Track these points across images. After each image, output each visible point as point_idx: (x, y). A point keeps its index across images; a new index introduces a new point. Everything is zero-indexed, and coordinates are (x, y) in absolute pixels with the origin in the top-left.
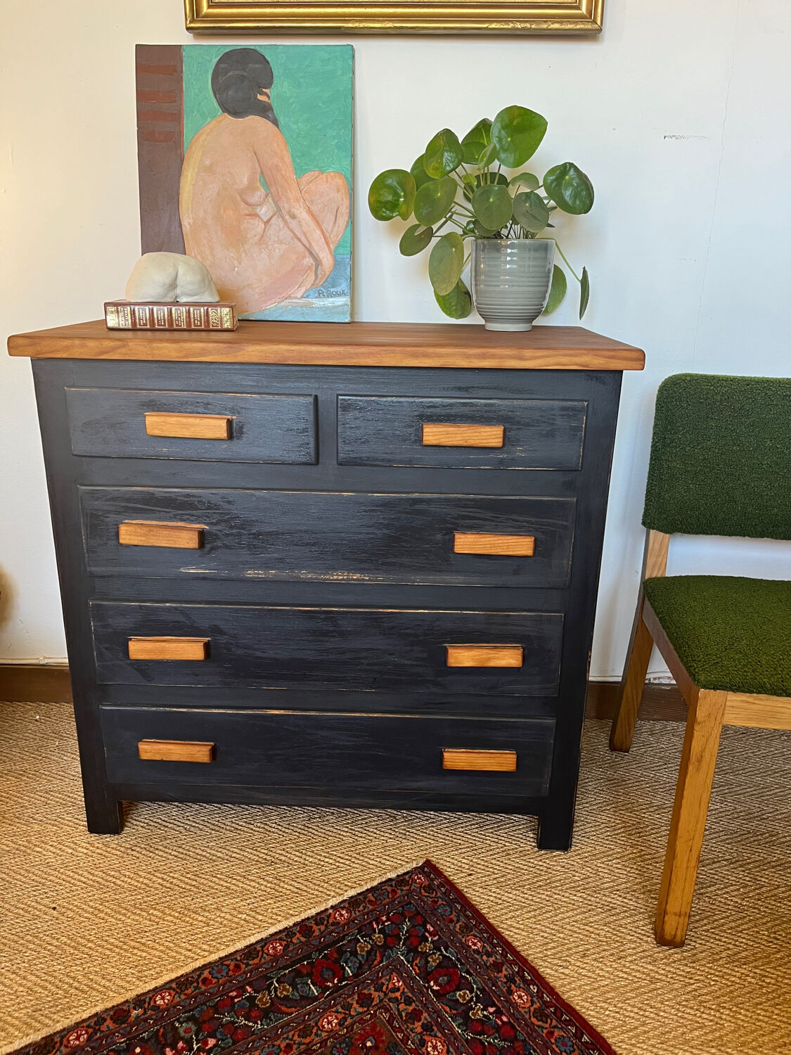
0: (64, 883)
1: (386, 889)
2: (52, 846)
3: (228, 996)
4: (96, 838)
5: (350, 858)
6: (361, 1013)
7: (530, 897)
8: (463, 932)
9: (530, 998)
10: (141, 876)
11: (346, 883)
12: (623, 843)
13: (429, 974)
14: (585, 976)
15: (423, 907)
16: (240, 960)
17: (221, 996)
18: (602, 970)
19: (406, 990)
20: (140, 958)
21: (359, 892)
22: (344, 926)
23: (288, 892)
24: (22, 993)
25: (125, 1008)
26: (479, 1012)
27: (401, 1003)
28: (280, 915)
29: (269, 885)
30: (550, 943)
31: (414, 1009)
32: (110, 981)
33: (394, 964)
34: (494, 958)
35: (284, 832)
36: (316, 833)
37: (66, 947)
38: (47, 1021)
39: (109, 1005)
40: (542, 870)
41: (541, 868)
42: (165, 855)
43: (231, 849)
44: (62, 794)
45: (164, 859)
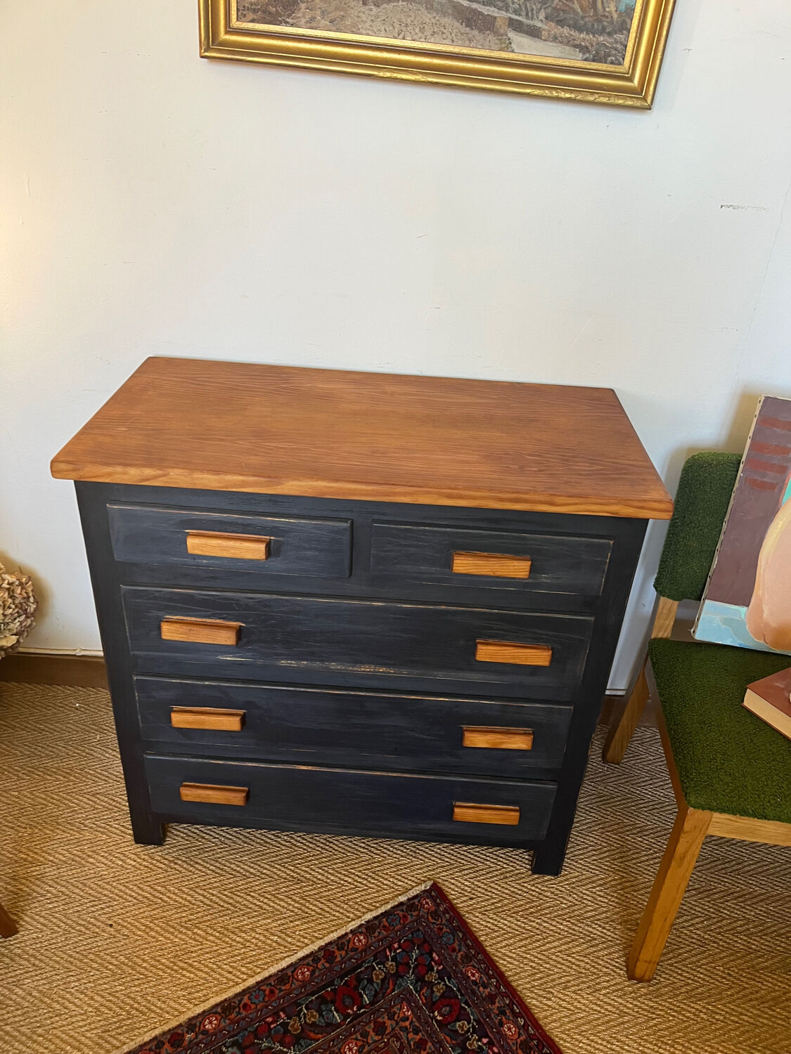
0: (117, 898)
1: (398, 914)
2: (103, 856)
3: (265, 1022)
4: (142, 849)
5: (366, 877)
6: (376, 1041)
7: (523, 925)
8: (463, 962)
9: (517, 1030)
10: (183, 892)
11: (363, 904)
12: (606, 868)
13: (434, 1003)
14: (564, 1008)
15: (430, 935)
16: (274, 986)
17: (259, 1022)
18: (579, 1002)
19: (414, 1020)
20: (188, 980)
21: (374, 915)
22: (361, 952)
23: (313, 913)
24: (91, 1014)
25: (180, 1031)
26: (475, 1042)
27: (410, 1032)
28: (306, 938)
29: (296, 905)
30: (537, 973)
31: (421, 1039)
32: (164, 1002)
33: (404, 993)
34: (489, 990)
35: (308, 846)
36: (336, 848)
37: (125, 967)
38: (115, 1042)
39: (166, 1028)
40: (534, 896)
41: (534, 893)
42: (204, 870)
43: (262, 865)
44: (107, 797)
45: (203, 874)
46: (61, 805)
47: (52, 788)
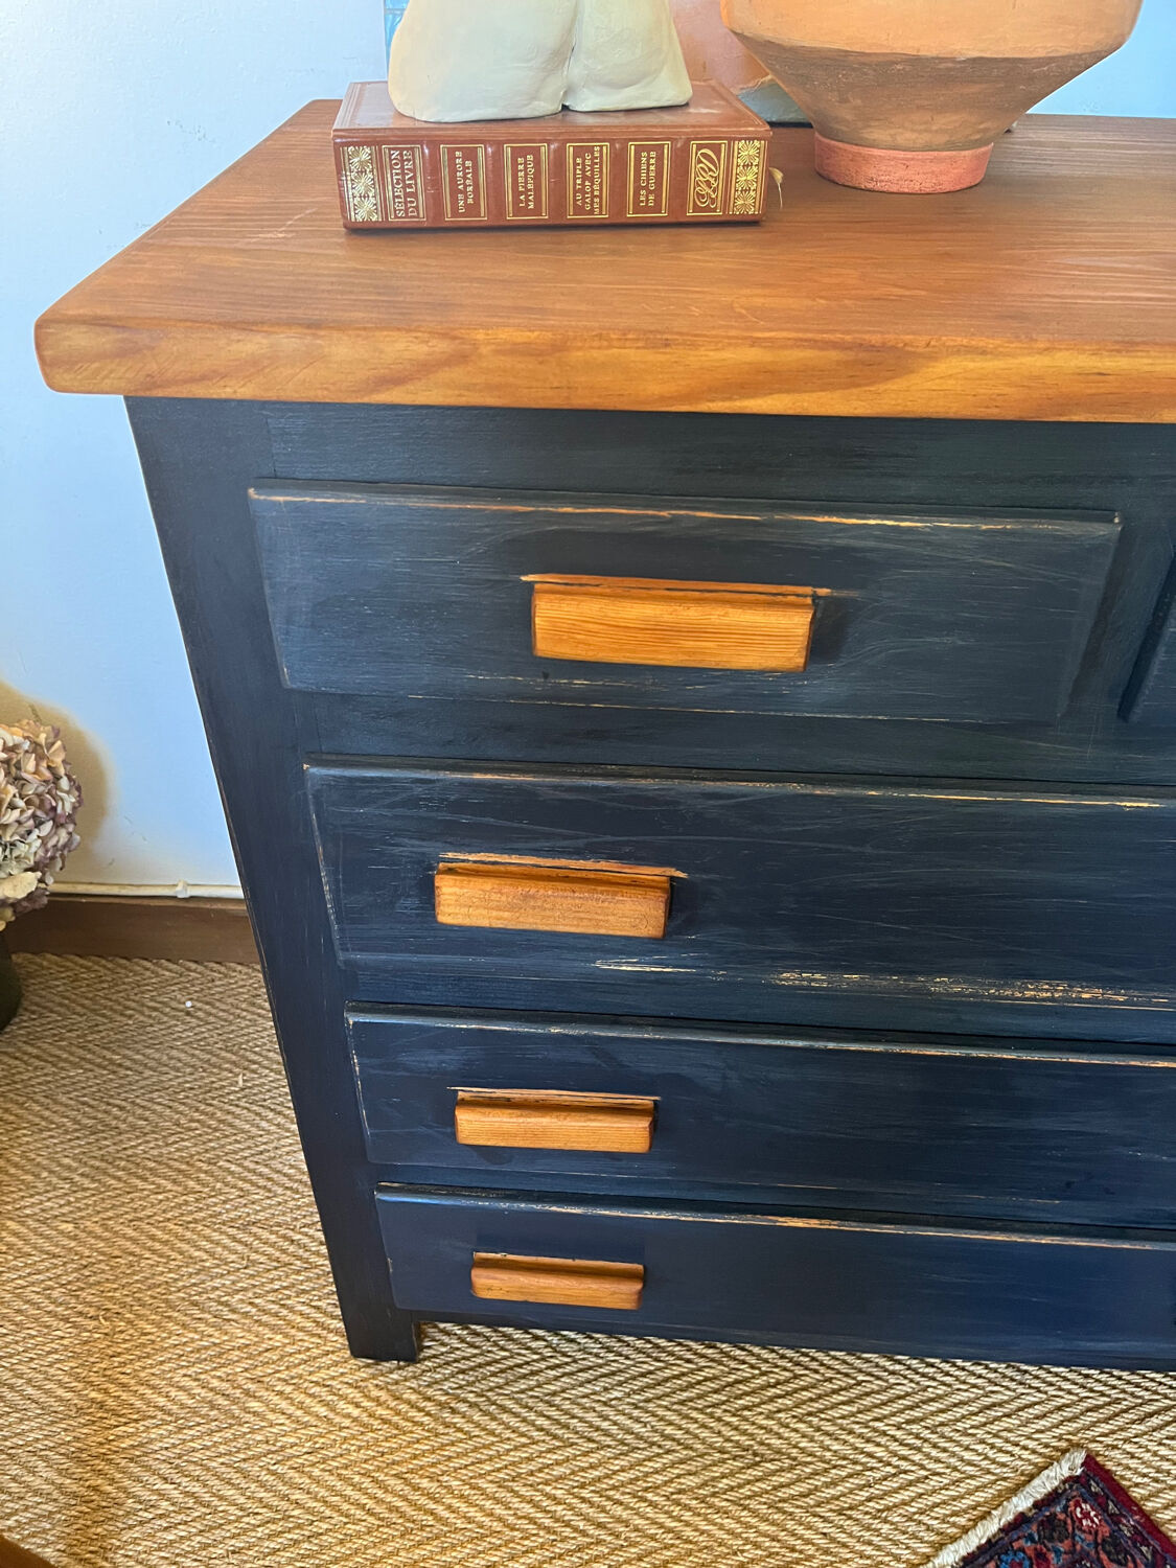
0: (328, 1513)
1: (1022, 1550)
2: (280, 1393)
4: (371, 1371)
5: (918, 1443)
10: (483, 1492)
11: (927, 1520)
21: (963, 1553)
23: (811, 1550)
29: (764, 1527)
42: (524, 1428)
43: (660, 1412)
44: (276, 1233)
45: (524, 1440)
46: (174, 1255)
47: (148, 1212)
